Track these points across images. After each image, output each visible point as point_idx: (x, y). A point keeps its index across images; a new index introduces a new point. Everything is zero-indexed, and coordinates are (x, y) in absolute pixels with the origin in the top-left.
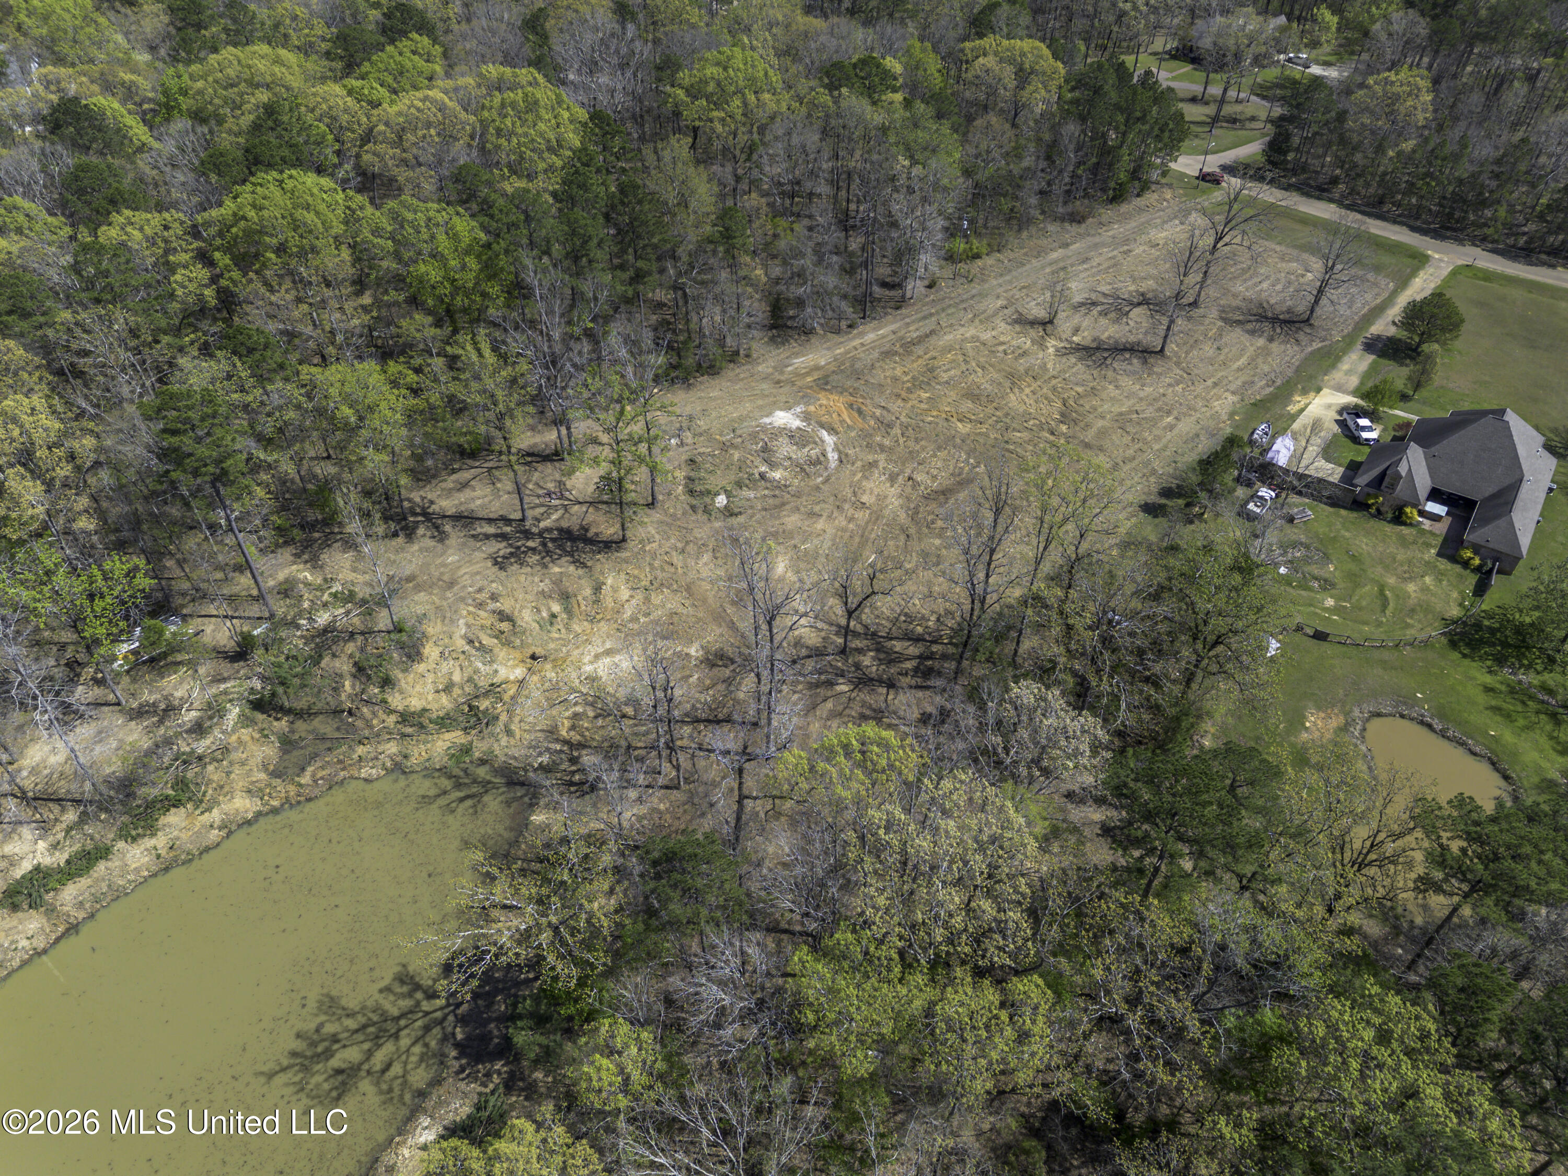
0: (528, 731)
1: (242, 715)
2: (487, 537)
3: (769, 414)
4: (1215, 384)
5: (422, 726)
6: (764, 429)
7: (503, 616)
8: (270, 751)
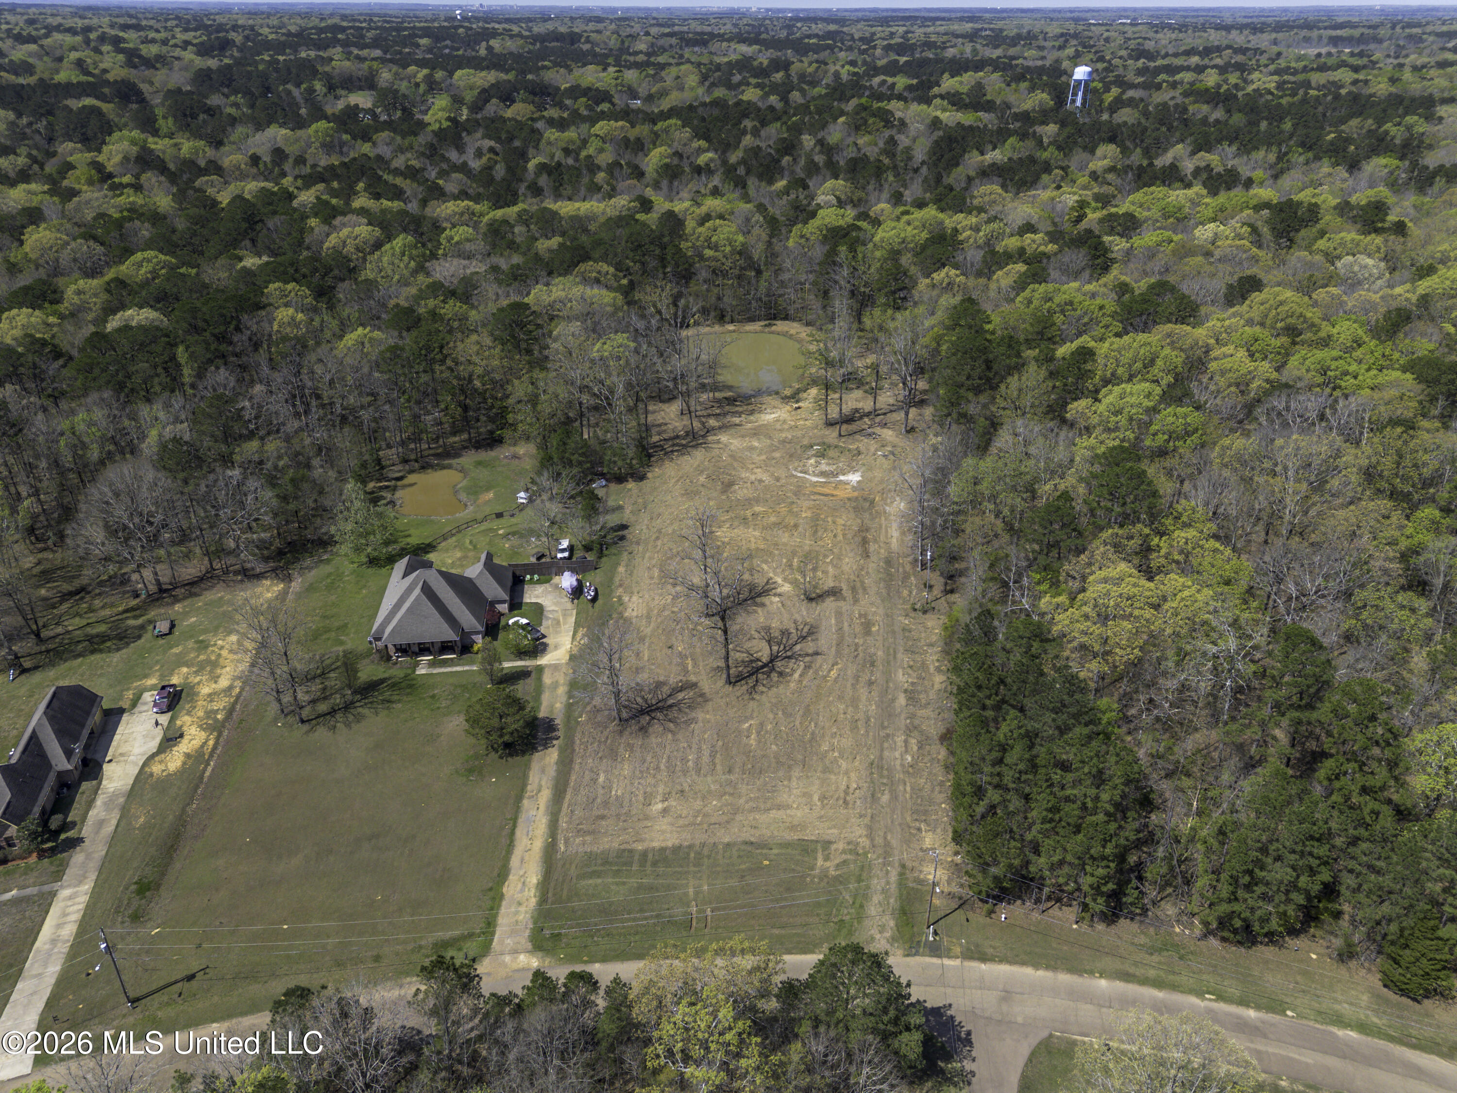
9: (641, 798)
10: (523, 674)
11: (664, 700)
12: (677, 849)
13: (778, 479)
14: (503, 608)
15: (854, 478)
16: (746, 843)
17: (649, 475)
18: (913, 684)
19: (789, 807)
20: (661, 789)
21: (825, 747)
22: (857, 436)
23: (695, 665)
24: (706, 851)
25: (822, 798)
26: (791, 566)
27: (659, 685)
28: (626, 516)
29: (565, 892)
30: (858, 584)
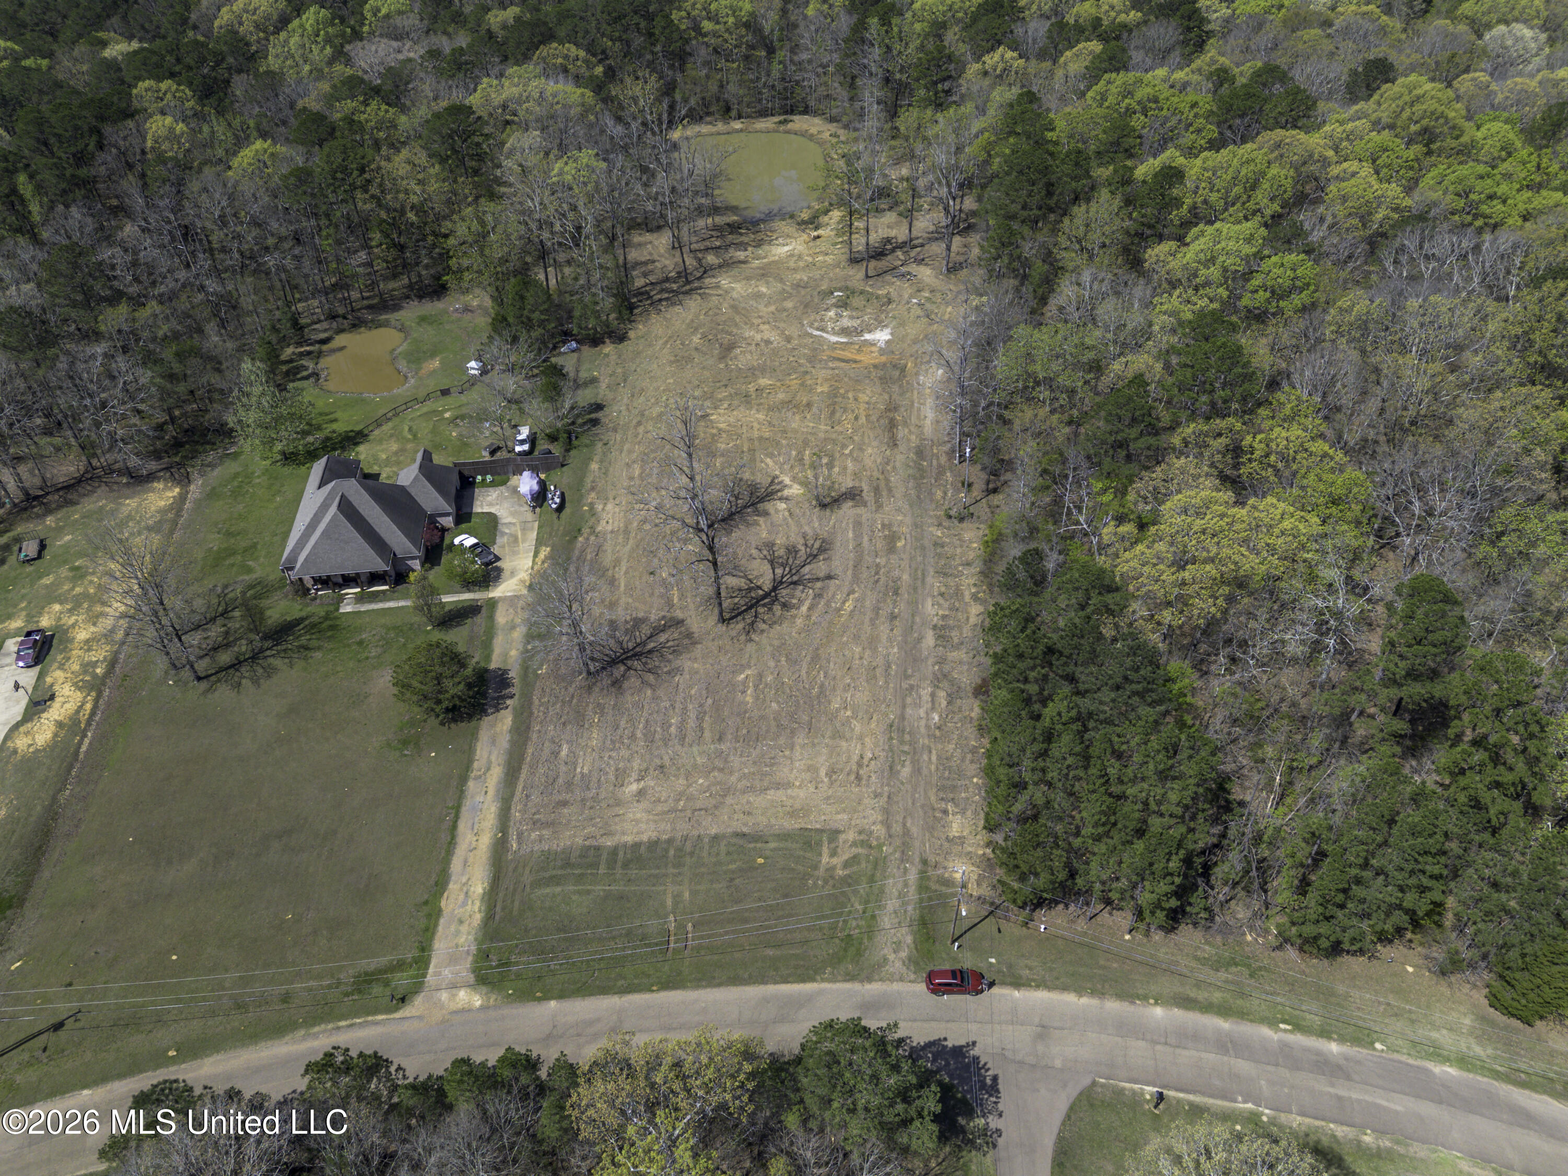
9: (612, 777)
10: (469, 612)
11: (644, 643)
12: (653, 845)
13: (788, 339)
14: (448, 522)
15: (882, 336)
16: (736, 835)
17: (632, 334)
18: (944, 617)
19: (788, 785)
20: (636, 764)
21: (835, 705)
22: (888, 277)
23: (682, 597)
24: (688, 847)
25: (831, 772)
26: (802, 460)
27: (638, 622)
28: (602, 392)
29: (517, 904)
30: (882, 484)
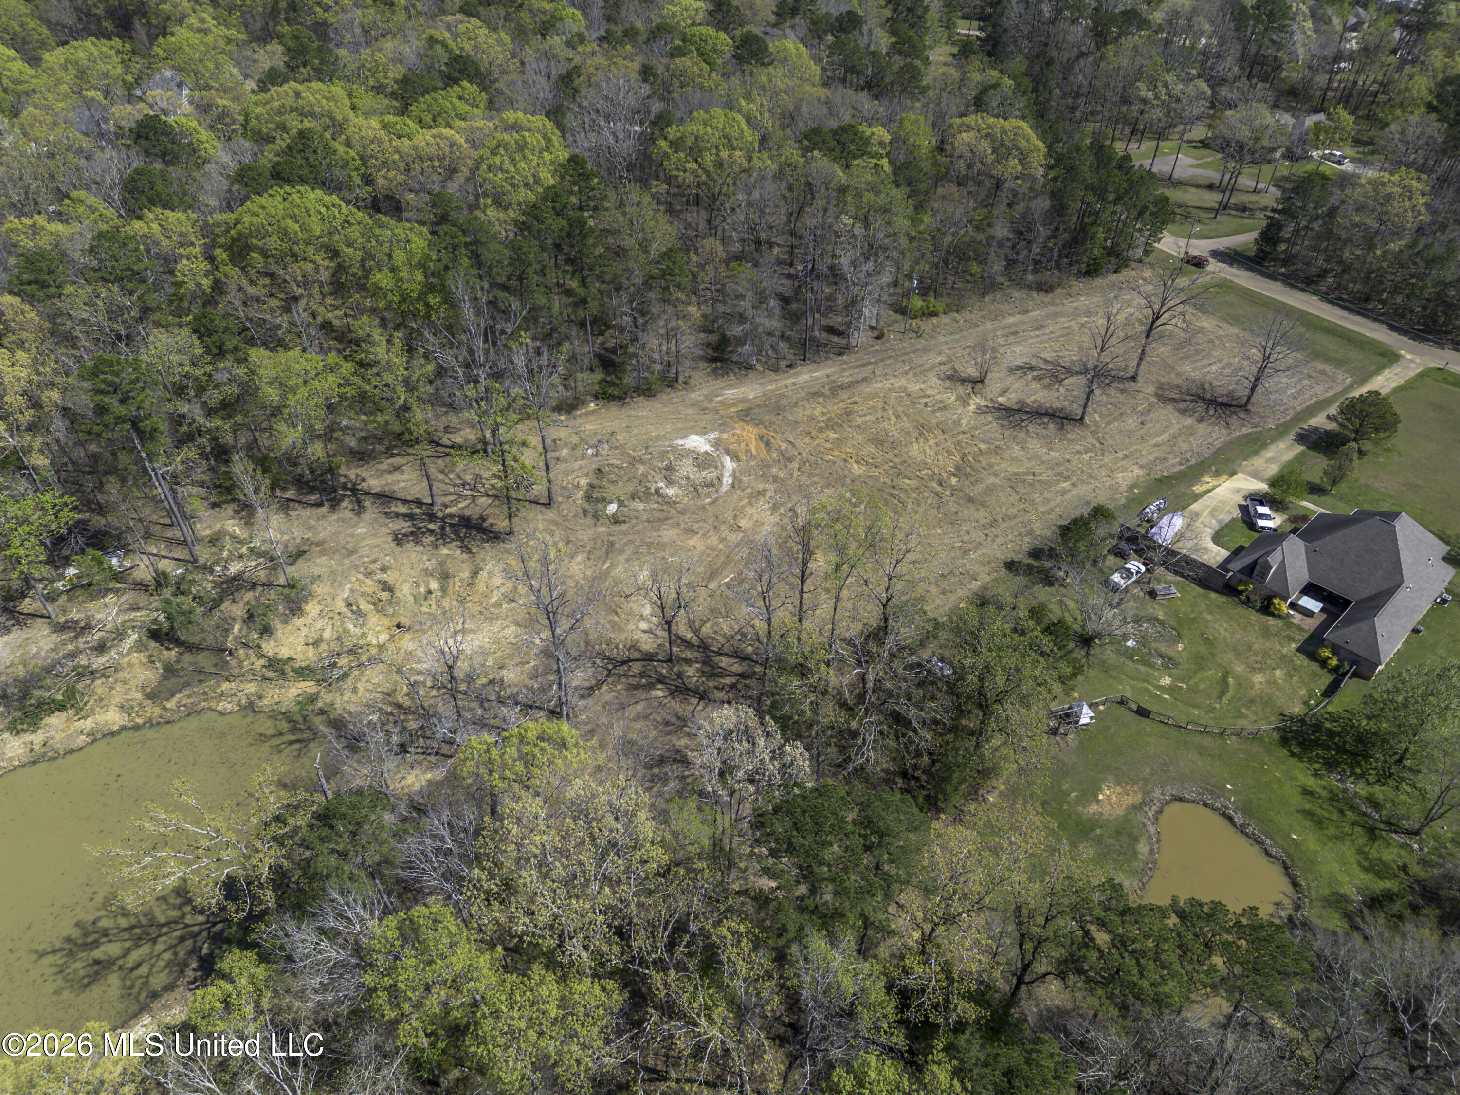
0: (371, 691)
1: (139, 641)
2: (397, 515)
3: (684, 437)
4: (1126, 456)
5: (283, 672)
6: (674, 449)
7: (386, 587)
8: (150, 676)
11: (1193, 401)
23: (1140, 404)
27: (1183, 411)
